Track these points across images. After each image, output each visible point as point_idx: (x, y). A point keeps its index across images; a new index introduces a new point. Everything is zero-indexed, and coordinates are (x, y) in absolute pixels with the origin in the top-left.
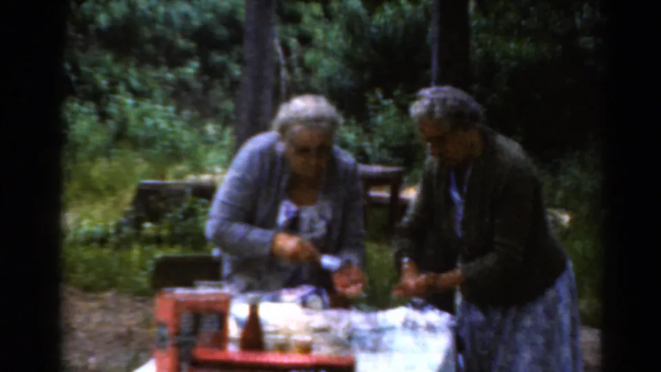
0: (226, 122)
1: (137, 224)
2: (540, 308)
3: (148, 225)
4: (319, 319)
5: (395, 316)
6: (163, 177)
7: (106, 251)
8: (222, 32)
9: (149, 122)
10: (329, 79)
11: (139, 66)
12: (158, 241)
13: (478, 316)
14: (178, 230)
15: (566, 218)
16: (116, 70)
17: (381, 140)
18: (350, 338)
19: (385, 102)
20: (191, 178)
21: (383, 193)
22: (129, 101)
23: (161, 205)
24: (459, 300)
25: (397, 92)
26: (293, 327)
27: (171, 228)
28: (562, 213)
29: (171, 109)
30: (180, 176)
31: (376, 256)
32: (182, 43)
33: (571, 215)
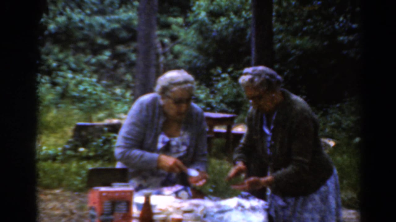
0: (128, 87)
1: (75, 148)
2: (317, 197)
3: (82, 149)
4: (186, 205)
5: (231, 202)
6: (90, 120)
7: (56, 165)
8: (124, 34)
9: (81, 88)
10: (189, 62)
11: (74, 55)
12: (88, 158)
13: (281, 202)
14: (100, 152)
15: (332, 143)
16: (61, 56)
17: (221, 98)
18: (205, 216)
19: (224, 75)
20: (107, 122)
21: (222, 129)
22: (70, 75)
23: (90, 137)
24: (269, 192)
25: (230, 69)
26: (171, 210)
27: (96, 151)
28: (330, 141)
29: (94, 80)
30: (100, 120)
31: (218, 167)
32: (100, 41)
33: (335, 142)
